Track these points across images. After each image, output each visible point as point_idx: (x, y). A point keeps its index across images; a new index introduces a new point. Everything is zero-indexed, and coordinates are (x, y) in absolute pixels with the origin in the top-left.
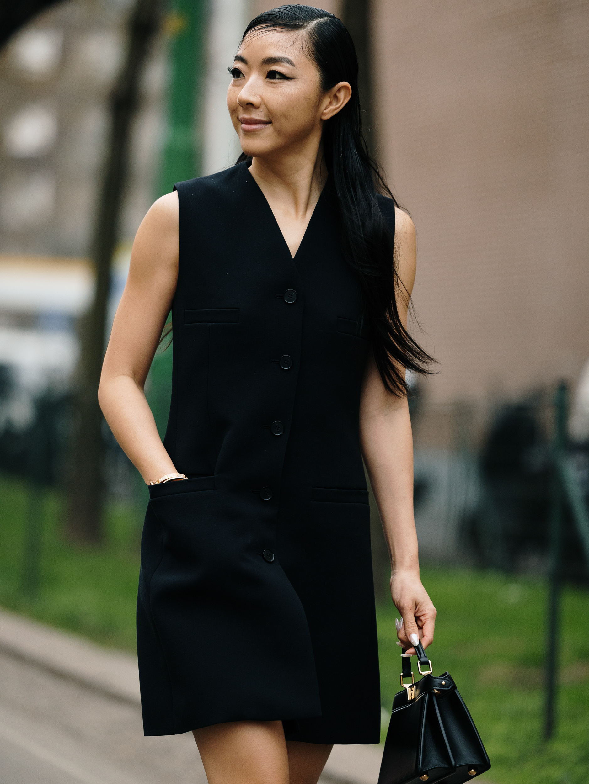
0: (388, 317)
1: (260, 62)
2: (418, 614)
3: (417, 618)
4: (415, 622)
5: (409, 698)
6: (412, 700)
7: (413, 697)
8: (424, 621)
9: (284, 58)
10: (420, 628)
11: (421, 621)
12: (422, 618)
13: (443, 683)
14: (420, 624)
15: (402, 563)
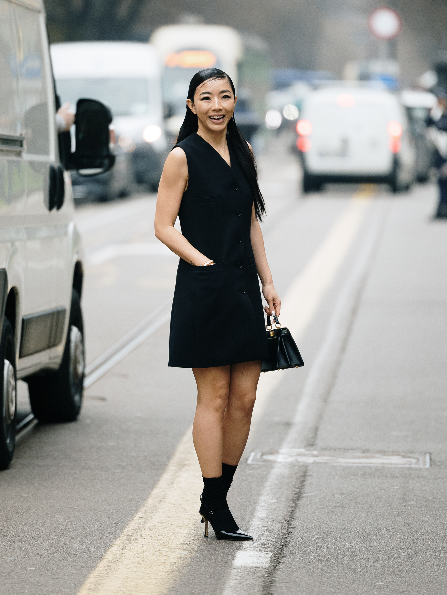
0: (257, 202)
1: (219, 93)
2: (274, 303)
3: (274, 304)
4: (273, 305)
5: (271, 336)
6: (272, 337)
7: (273, 335)
8: (276, 306)
9: (227, 90)
10: (275, 308)
11: (275, 305)
12: (276, 304)
13: (286, 332)
14: (275, 307)
15: (267, 282)
